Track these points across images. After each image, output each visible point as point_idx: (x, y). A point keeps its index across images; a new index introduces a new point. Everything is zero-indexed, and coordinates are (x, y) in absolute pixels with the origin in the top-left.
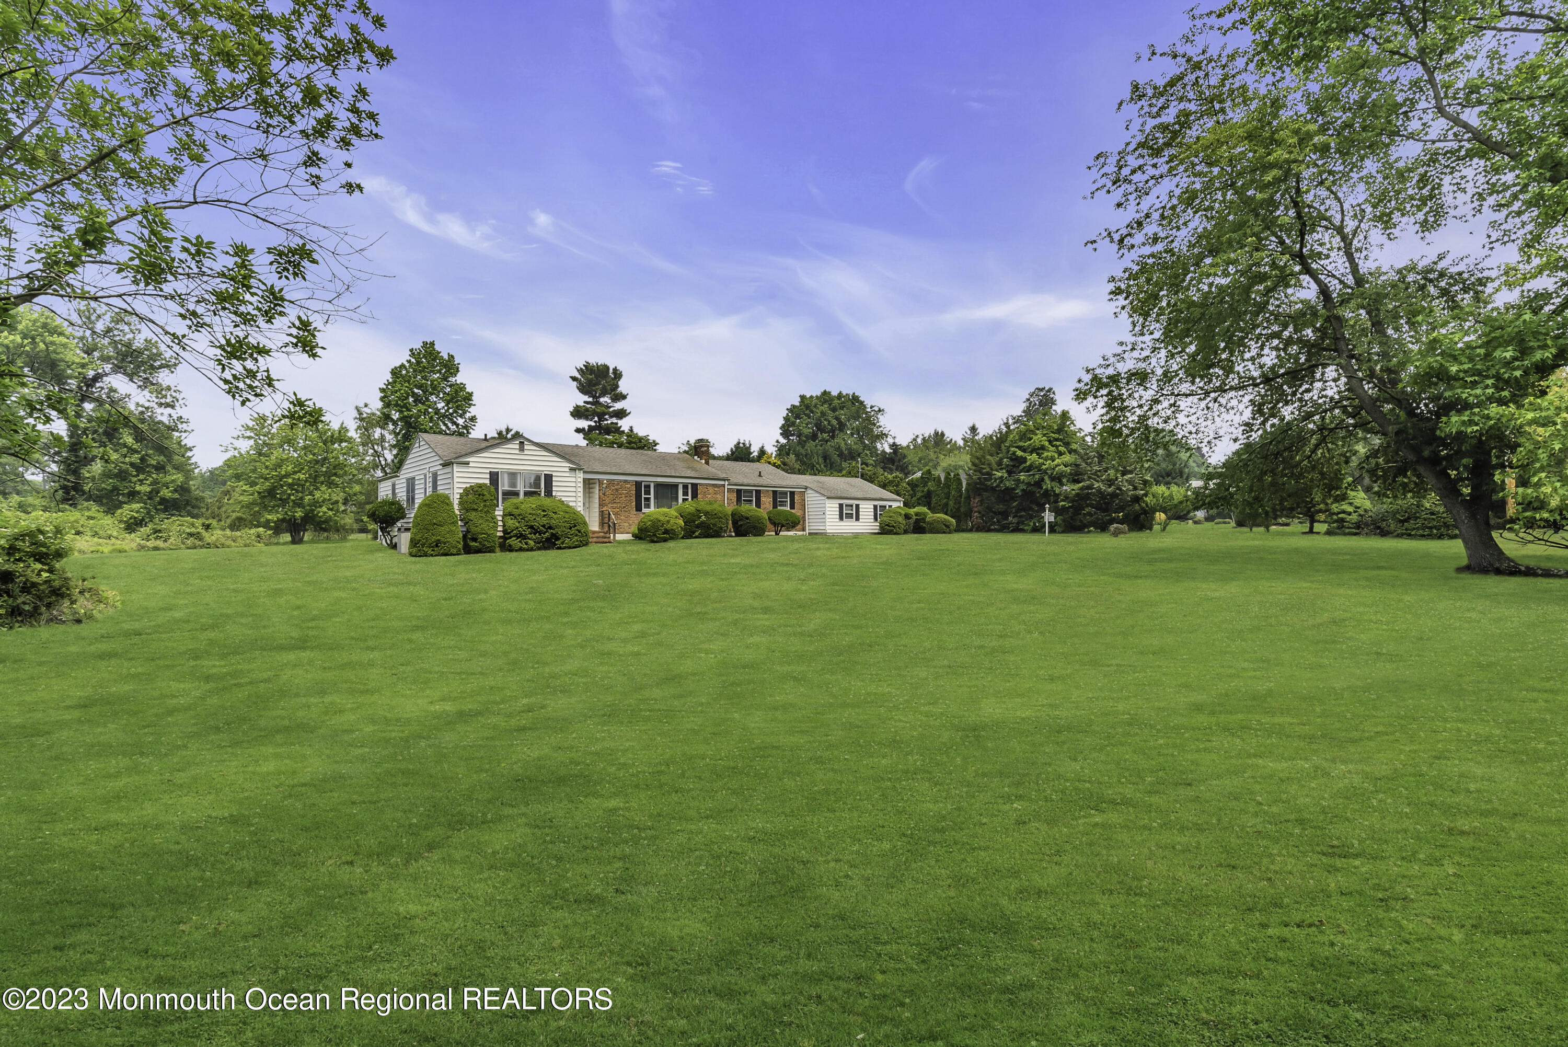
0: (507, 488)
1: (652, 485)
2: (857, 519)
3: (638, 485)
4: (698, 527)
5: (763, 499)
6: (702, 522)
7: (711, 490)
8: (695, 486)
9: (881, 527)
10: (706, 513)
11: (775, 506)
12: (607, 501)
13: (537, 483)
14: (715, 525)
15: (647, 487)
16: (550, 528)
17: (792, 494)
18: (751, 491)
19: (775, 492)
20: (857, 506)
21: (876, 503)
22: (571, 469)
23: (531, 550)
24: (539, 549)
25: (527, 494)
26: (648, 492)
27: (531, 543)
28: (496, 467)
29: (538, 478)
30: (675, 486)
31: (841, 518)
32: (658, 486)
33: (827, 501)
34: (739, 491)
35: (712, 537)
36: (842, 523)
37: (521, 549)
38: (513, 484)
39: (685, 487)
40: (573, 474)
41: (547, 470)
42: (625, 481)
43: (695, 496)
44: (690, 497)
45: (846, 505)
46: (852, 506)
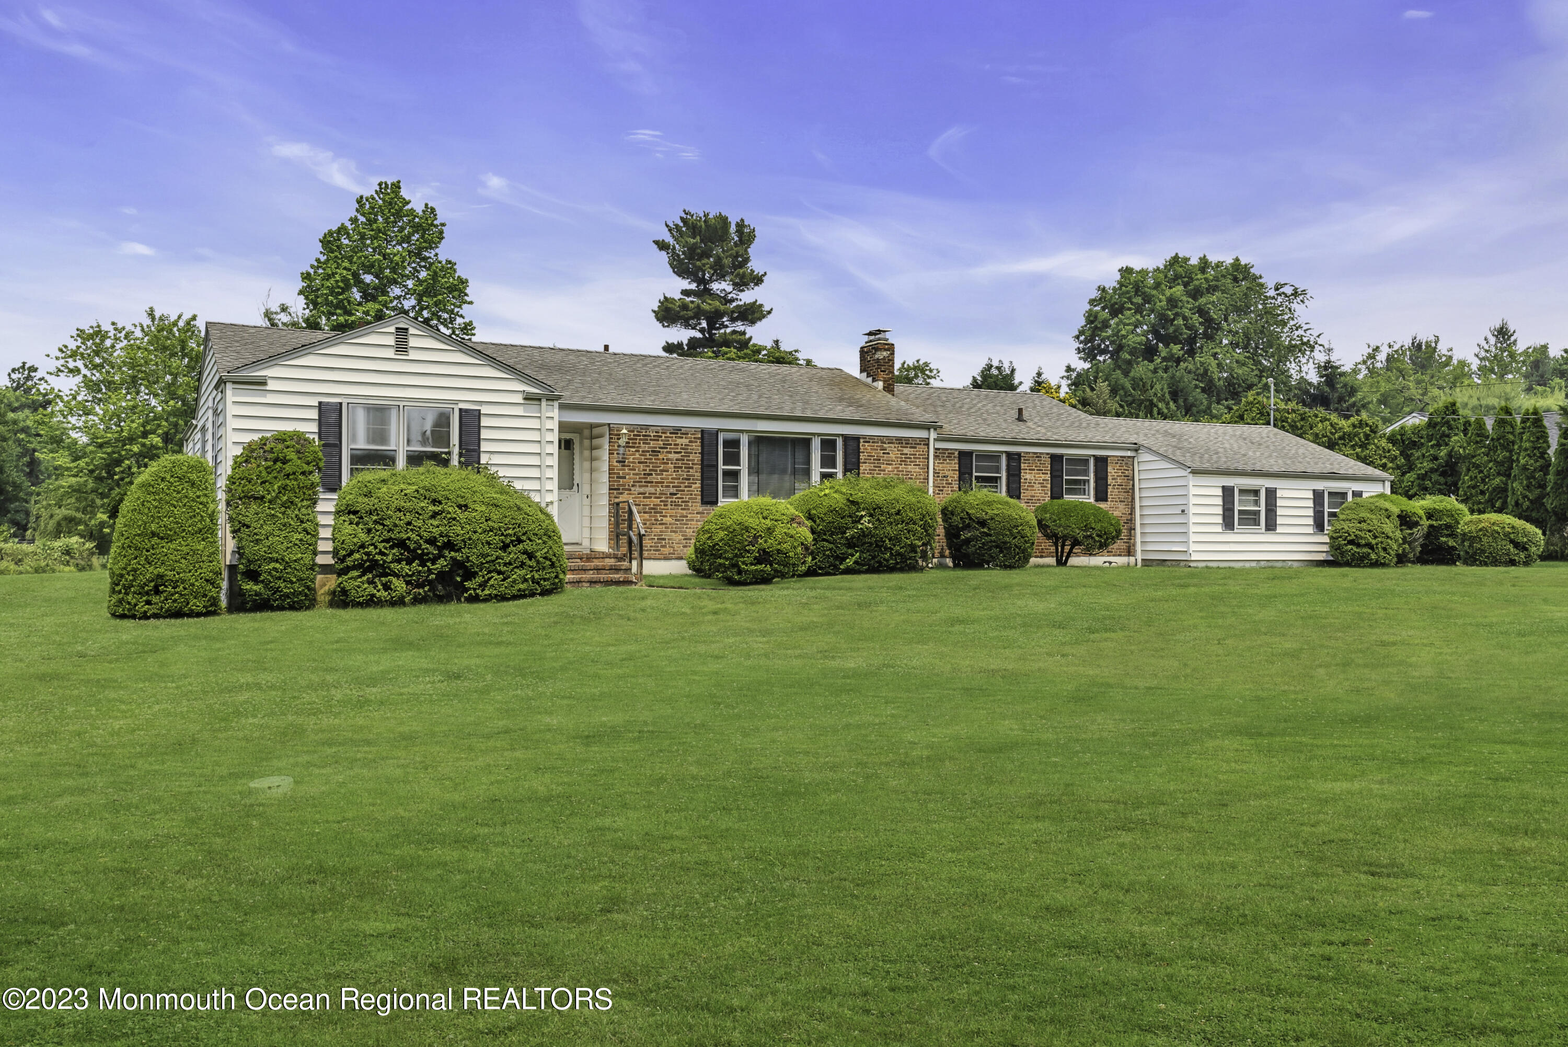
0: (362, 444)
1: (744, 440)
2: (1271, 526)
3: (708, 439)
4: (851, 544)
5: (1026, 476)
6: (863, 534)
7: (894, 452)
8: (852, 443)
9: (1335, 546)
10: (875, 510)
11: (1056, 494)
12: (629, 480)
13: (440, 432)
14: (895, 539)
15: (732, 444)
16: (450, 545)
17: (1101, 462)
18: (995, 457)
19: (1056, 460)
20: (1271, 494)
21: (1320, 485)
22: (529, 398)
23: (399, 602)
24: (417, 601)
25: (415, 459)
26: (732, 457)
27: (399, 585)
28: (334, 392)
29: (443, 420)
30: (804, 443)
31: (1228, 524)
32: (760, 441)
33: (1192, 481)
34: (965, 457)
35: (891, 570)
36: (1230, 537)
37: (371, 602)
38: (379, 435)
39: (828, 444)
40: (532, 410)
41: (467, 400)
42: (676, 431)
43: (852, 466)
44: (839, 470)
45: (1242, 491)
46: (1256, 492)
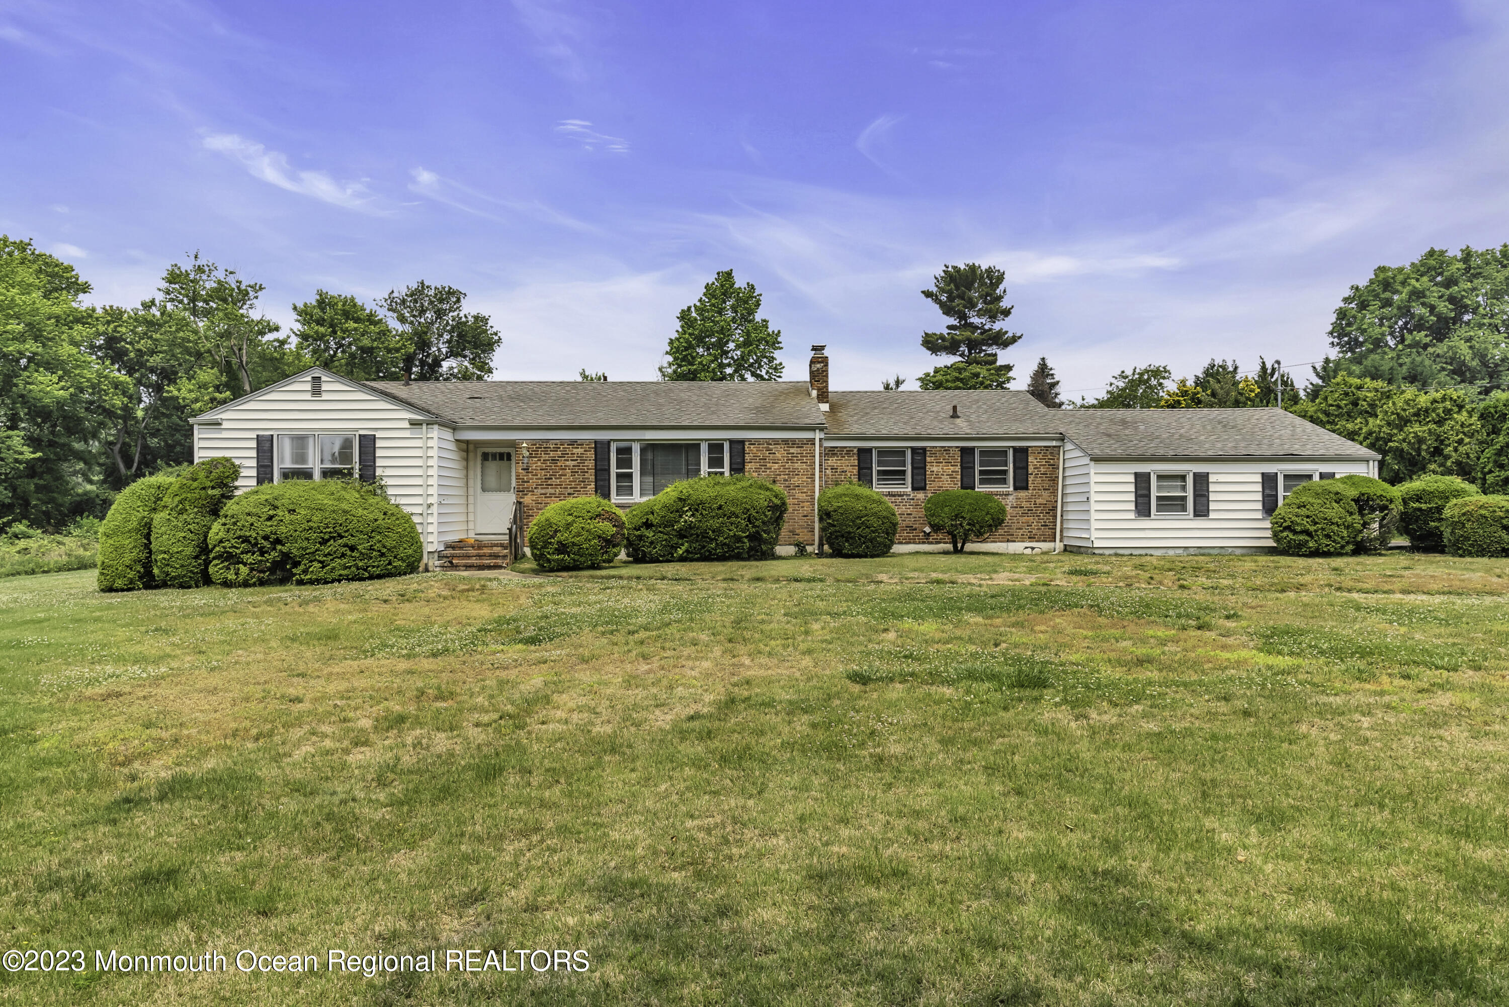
0: (288, 464)
1: (636, 449)
2: (1202, 511)
3: (601, 448)
4: (681, 535)
5: (932, 467)
7: (780, 453)
8: (738, 446)
10: (697, 507)
11: (967, 484)
12: (533, 483)
13: (345, 454)
14: (718, 531)
15: (627, 451)
17: (1021, 453)
18: (901, 452)
19: (967, 453)
20: (1202, 481)
21: (1271, 468)
22: (414, 424)
23: (246, 584)
24: (262, 583)
25: (326, 474)
26: (625, 463)
27: (244, 570)
28: (267, 427)
29: (347, 444)
30: (694, 447)
31: (1142, 508)
32: (649, 448)
33: (1093, 468)
34: (864, 453)
36: (1145, 523)
37: (227, 584)
38: (300, 457)
39: (716, 448)
40: (416, 433)
41: (365, 427)
42: (573, 443)
43: (738, 468)
44: (726, 469)
45: (1160, 477)
46: (1183, 478)
